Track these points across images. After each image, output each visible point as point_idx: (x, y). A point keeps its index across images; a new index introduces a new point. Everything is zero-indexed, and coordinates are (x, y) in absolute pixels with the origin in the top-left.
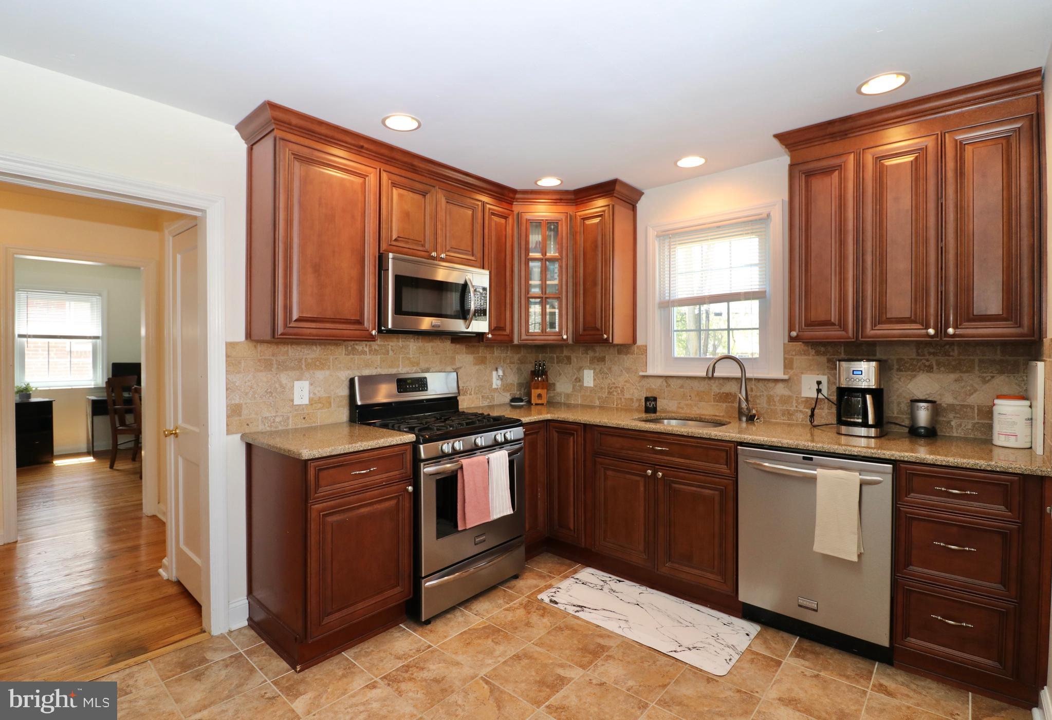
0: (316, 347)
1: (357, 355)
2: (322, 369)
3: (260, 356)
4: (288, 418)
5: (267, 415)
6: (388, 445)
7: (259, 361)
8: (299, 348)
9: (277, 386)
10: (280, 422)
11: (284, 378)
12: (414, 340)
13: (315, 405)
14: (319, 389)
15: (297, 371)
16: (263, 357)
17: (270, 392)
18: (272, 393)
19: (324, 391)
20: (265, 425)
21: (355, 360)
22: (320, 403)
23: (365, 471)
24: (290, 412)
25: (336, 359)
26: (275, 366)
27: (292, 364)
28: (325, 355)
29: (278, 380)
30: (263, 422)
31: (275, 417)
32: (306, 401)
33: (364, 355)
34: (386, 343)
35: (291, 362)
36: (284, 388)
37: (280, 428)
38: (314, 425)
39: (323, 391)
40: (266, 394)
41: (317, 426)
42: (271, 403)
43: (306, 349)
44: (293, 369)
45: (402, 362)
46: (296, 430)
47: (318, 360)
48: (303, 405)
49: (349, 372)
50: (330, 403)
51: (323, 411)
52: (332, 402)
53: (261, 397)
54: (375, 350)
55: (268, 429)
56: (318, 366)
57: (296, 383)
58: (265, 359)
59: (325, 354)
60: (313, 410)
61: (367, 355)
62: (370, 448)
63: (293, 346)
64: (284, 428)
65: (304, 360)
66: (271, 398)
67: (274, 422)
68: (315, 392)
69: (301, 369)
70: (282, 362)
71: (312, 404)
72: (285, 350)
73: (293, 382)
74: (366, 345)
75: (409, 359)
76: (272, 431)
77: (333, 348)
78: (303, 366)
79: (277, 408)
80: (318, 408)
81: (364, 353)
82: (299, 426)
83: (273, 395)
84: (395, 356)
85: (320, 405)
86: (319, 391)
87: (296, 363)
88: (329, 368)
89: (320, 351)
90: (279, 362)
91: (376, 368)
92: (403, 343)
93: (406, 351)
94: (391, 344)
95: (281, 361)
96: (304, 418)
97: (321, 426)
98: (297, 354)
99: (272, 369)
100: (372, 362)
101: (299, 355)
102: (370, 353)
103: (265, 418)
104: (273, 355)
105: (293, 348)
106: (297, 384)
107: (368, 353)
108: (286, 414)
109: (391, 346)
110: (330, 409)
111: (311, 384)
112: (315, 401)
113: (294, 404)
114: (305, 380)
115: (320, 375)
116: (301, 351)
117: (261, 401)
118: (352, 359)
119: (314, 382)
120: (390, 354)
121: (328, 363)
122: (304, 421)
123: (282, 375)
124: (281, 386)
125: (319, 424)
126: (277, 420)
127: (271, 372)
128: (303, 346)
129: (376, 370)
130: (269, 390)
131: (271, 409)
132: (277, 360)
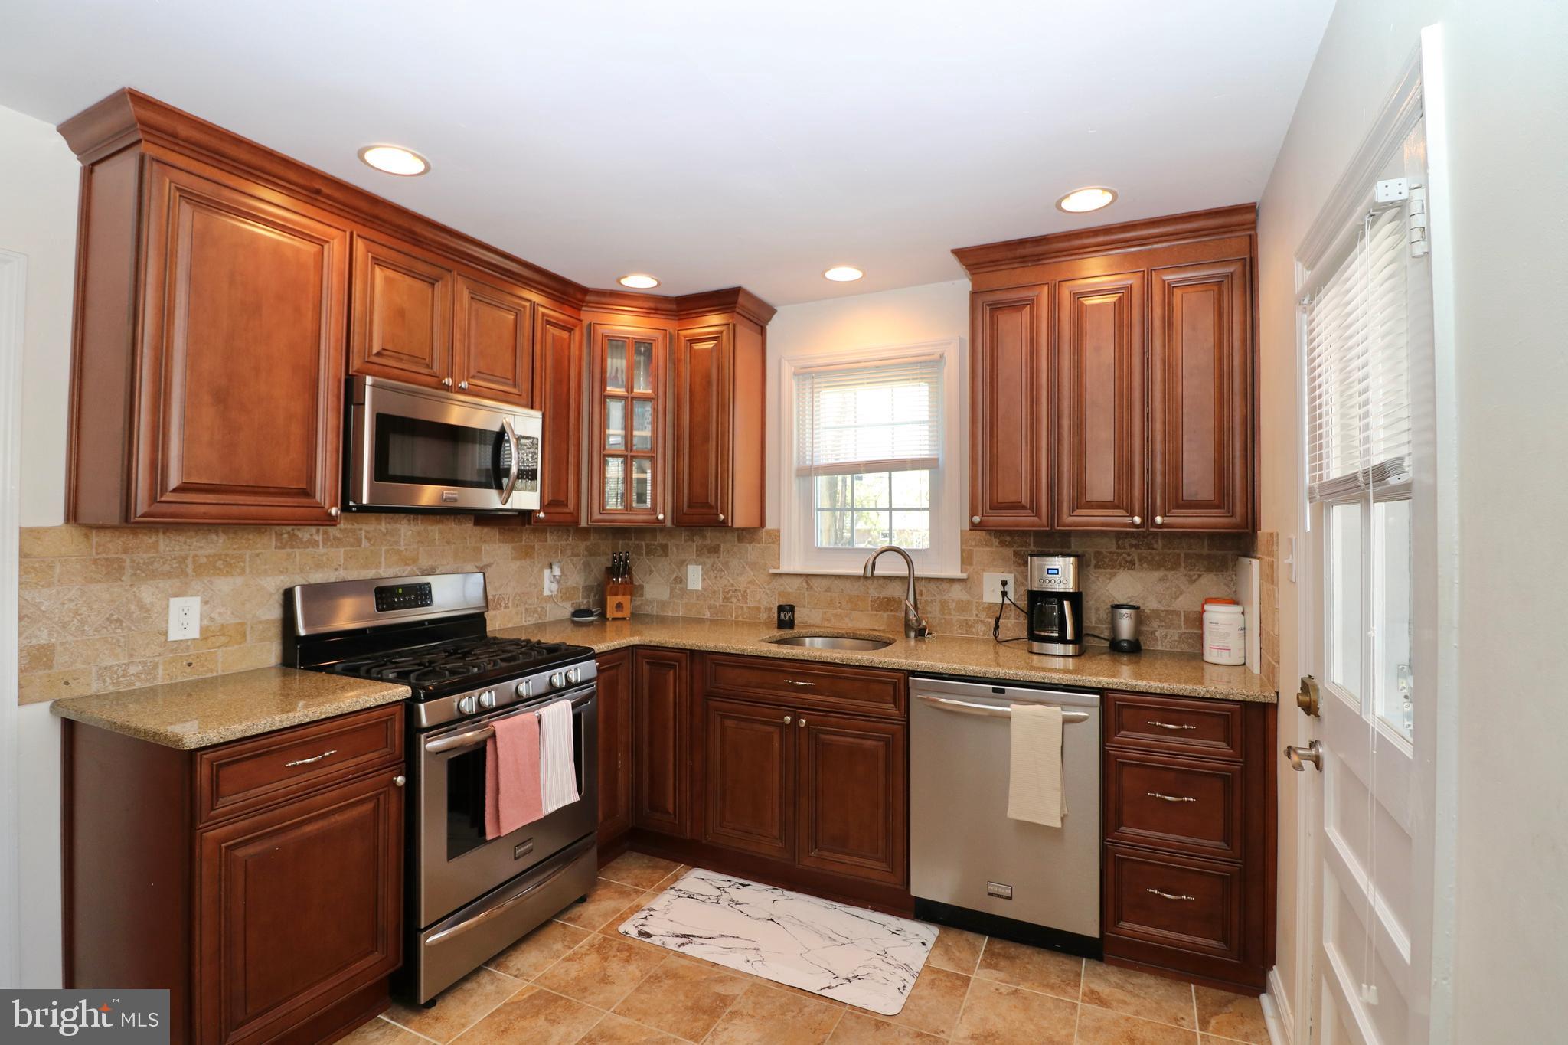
0: (217, 535)
1: (299, 548)
2: (228, 574)
3: (98, 554)
4: (155, 666)
5: (110, 662)
6: (359, 708)
7: (95, 562)
8: (181, 538)
9: (133, 608)
10: (137, 675)
11: (147, 593)
12: (409, 521)
13: (214, 639)
14: (222, 610)
15: (177, 580)
16: (104, 555)
17: (118, 620)
18: (121, 622)
19: (232, 613)
20: (104, 681)
21: (295, 556)
22: (223, 635)
23: (313, 760)
24: (160, 655)
25: (258, 555)
26: (129, 571)
27: (167, 568)
28: (235, 549)
29: (135, 596)
30: (100, 676)
31: (127, 665)
32: (194, 633)
33: (313, 547)
34: (356, 526)
35: (164, 563)
36: (148, 611)
37: (138, 685)
38: (209, 675)
39: (229, 613)
40: (108, 623)
41: (217, 677)
42: (118, 641)
43: (195, 539)
44: (168, 575)
45: (385, 559)
46: (172, 688)
47: (220, 560)
48: (187, 640)
49: (282, 577)
50: (244, 636)
51: (229, 649)
52: (248, 633)
53: (96, 630)
54: (335, 538)
55: (112, 688)
56: (220, 569)
57: (172, 600)
58: (107, 559)
59: (235, 547)
60: (209, 649)
61: (318, 546)
62: (323, 717)
63: (168, 534)
64: (148, 685)
65: (190, 559)
66: (119, 631)
67: (124, 676)
68: (212, 615)
69: (182, 577)
70: (144, 563)
71: (206, 639)
72: (150, 541)
73: (168, 600)
74: (318, 531)
75: (399, 552)
76: (119, 692)
77: (251, 537)
78: (189, 570)
79: (132, 649)
80: (218, 645)
81: (315, 544)
82: (179, 680)
83: (124, 624)
84: (372, 548)
85: (223, 639)
86: (220, 614)
87: (174, 566)
88: (243, 573)
89: (224, 541)
90: (138, 563)
91: (336, 569)
92: (388, 526)
93: (393, 540)
94: (365, 527)
95: (142, 561)
96: (190, 664)
97: (223, 677)
98: (177, 548)
99: (123, 578)
100: (328, 560)
101: (181, 550)
102: (324, 544)
103: (106, 668)
104: (125, 551)
105: (169, 537)
106: (176, 604)
107: (321, 544)
108: (151, 659)
109: (366, 532)
110: (242, 646)
111: (205, 602)
112: (213, 632)
113: (170, 639)
114: (192, 596)
115: (224, 585)
116: (185, 543)
117: (97, 637)
118: (289, 555)
119: (211, 597)
120: (363, 546)
121: (242, 564)
122: (188, 670)
123: (143, 588)
124: (142, 607)
125: (220, 673)
126: (132, 670)
127: (120, 583)
128: (189, 534)
129: (337, 573)
130: (115, 617)
131: (118, 650)
132: (133, 561)
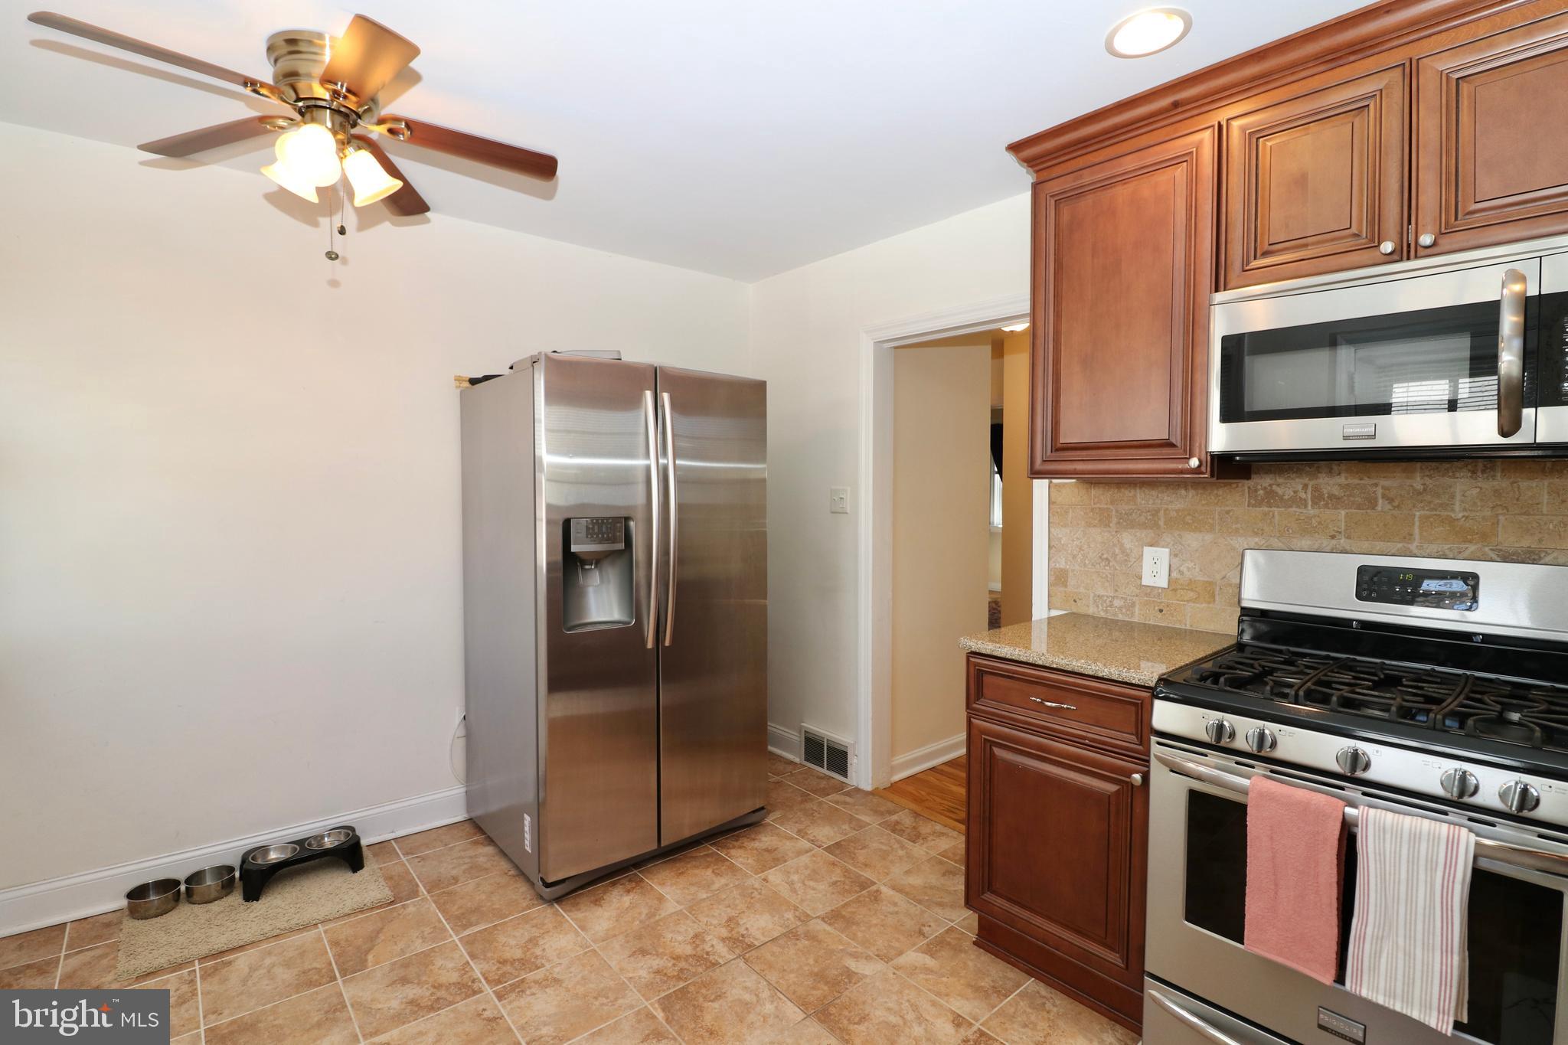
0: (1186, 490)
1: (1278, 507)
2: (1197, 530)
3: (1094, 504)
4: (1133, 604)
5: (1101, 592)
7: (1092, 510)
8: (1154, 493)
9: (1117, 551)
10: (1120, 608)
11: (1128, 539)
12: (1473, 472)
13: (1182, 592)
14: (1191, 565)
15: (1150, 531)
16: (1098, 505)
17: (1107, 559)
18: (1109, 561)
19: (1201, 571)
20: (1098, 606)
21: (1273, 516)
22: (1192, 590)
23: (1054, 705)
24: (1137, 596)
25: (1228, 512)
26: (1115, 520)
27: (1142, 518)
28: (1203, 505)
29: (1118, 541)
30: (1095, 601)
31: (1113, 597)
32: (1162, 582)
33: (1298, 507)
34: (1366, 481)
35: (1140, 515)
36: (1127, 555)
37: (1120, 617)
38: (1178, 626)
39: (1197, 570)
40: (1100, 560)
41: (1186, 630)
42: (1107, 576)
43: (1166, 494)
44: (1144, 526)
45: (1421, 528)
46: (1147, 628)
47: (1189, 514)
48: (1159, 588)
49: (1257, 540)
50: (1213, 596)
51: (1198, 605)
52: (1217, 593)
53: (1092, 565)
54: (1331, 496)
55: (1102, 614)
56: (1188, 524)
57: (1147, 549)
58: (1100, 508)
59: (1203, 502)
60: (1178, 600)
61: (1306, 506)
63: (1143, 489)
64: (1127, 619)
65: (1162, 513)
66: (1107, 568)
67: (1111, 606)
68: (1182, 569)
69: (1155, 528)
70: (1126, 514)
71: (1175, 590)
72: (1131, 495)
73: (1143, 548)
74: (1305, 486)
75: (1451, 521)
76: (1107, 619)
77: (1220, 492)
78: (1161, 523)
79: (1117, 585)
80: (1186, 599)
81: (1303, 503)
82: (1152, 622)
83: (1111, 564)
84: (1396, 512)
85: (1191, 594)
86: (1189, 569)
87: (1149, 518)
88: (1212, 529)
89: (1193, 496)
90: (1121, 514)
91: (1333, 537)
92: (1428, 481)
93: (1437, 501)
94: (1383, 482)
95: (1124, 512)
96: (1161, 611)
97: (1191, 632)
98: (1151, 502)
99: (1111, 525)
100: (1320, 523)
101: (1153, 504)
102: (1314, 503)
103: (1099, 596)
104: (1112, 503)
105: (1144, 491)
106: (1149, 552)
107: (1310, 503)
108: (1131, 598)
109: (1383, 487)
110: (1211, 605)
111: (1174, 555)
112: (1182, 585)
113: (1143, 583)
114: (1163, 547)
115: (1193, 540)
116: (1157, 497)
117: (1094, 570)
118: (1265, 514)
119: (1180, 551)
120: (1379, 508)
121: (1211, 521)
122: (1160, 615)
123: (1125, 534)
124: (1123, 551)
125: (1188, 627)
126: (1117, 603)
127: (1108, 529)
128: (1160, 489)
129: (1334, 542)
130: (1105, 556)
131: (1107, 584)
132: (1117, 511)
